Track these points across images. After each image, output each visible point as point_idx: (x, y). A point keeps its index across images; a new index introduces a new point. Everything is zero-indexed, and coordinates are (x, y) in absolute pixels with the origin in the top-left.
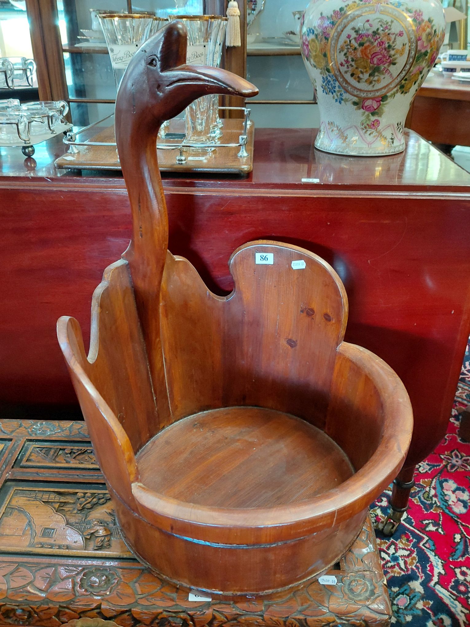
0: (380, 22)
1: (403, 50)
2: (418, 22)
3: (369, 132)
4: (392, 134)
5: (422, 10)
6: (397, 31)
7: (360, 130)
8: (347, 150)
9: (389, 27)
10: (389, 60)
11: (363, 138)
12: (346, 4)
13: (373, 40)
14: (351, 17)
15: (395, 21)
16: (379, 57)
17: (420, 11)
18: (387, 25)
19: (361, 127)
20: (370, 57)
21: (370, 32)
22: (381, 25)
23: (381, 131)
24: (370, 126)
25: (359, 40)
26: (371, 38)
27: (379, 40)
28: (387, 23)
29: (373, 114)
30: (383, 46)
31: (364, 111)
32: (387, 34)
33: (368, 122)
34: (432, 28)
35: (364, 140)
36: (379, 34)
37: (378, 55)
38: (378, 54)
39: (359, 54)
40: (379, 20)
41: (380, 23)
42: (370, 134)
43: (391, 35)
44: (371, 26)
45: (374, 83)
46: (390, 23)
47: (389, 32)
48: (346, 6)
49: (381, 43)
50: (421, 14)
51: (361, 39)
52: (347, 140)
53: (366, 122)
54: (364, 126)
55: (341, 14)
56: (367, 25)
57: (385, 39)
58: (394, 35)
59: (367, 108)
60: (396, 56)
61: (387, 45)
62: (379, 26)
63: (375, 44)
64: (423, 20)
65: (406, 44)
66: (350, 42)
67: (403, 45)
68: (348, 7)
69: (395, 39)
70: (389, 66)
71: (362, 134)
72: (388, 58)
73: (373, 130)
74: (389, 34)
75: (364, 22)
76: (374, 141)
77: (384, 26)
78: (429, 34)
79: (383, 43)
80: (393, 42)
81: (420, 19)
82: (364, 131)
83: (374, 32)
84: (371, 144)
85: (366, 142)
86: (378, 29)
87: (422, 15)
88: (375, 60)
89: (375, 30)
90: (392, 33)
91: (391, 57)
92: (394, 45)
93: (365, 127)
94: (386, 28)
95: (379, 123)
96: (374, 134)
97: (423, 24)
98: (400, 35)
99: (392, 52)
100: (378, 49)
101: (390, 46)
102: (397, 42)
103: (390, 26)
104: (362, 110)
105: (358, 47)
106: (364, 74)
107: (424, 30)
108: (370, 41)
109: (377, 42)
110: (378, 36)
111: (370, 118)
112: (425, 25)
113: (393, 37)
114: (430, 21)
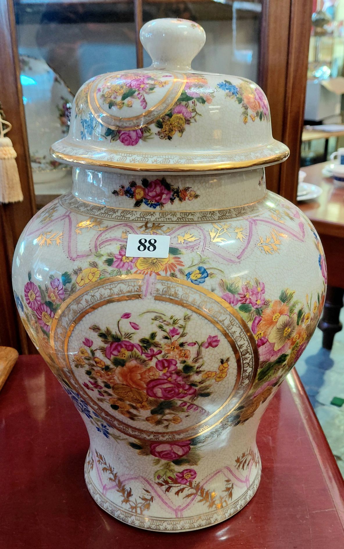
0: (156, 319)
1: (222, 371)
2: (253, 309)
3: (174, 490)
4: (228, 481)
5: (261, 281)
6: (203, 338)
7: (156, 487)
8: (133, 518)
9: (181, 331)
10: (191, 391)
11: (163, 500)
12: (76, 268)
13: (144, 356)
14: (87, 301)
15: (195, 316)
16: (165, 386)
17: (258, 283)
18: (176, 326)
19: (157, 481)
20: (145, 386)
21: (136, 340)
22: (161, 327)
23: (201, 485)
24: (176, 479)
25: (111, 353)
26: (139, 353)
27: (160, 357)
28: (175, 322)
29: (178, 462)
30: (172, 368)
31: (157, 458)
32: (177, 344)
33: (169, 474)
34: (291, 311)
35: (166, 503)
36: (156, 345)
37: (164, 383)
38: (162, 381)
39: (117, 379)
40: (153, 315)
41: (157, 323)
42: (177, 493)
43: (187, 347)
44: (135, 327)
45: (166, 423)
46: (181, 322)
47: (182, 340)
48: (76, 273)
49: (166, 363)
50: (259, 289)
51: (115, 353)
52: (131, 499)
53: (165, 473)
54: (162, 479)
55: (66, 290)
56: (126, 327)
57: (173, 355)
58: (197, 346)
59: (162, 455)
60: (207, 383)
61: (180, 366)
62: (156, 330)
63: (153, 363)
64: (266, 303)
65: (228, 360)
66: (93, 352)
67: (222, 362)
68: (80, 276)
69: (199, 353)
70: (193, 399)
71: (161, 493)
72: (187, 387)
73: (183, 486)
74: (182, 345)
75: (118, 317)
76: (188, 505)
77: (168, 328)
78: (286, 325)
79: (170, 362)
80: (196, 360)
81: (259, 302)
82: (164, 488)
83: (143, 341)
84: (182, 510)
85: (169, 507)
86: (153, 335)
87: (263, 290)
88: (159, 392)
89: (147, 336)
90: (190, 341)
91: (196, 386)
92: (197, 365)
93: (167, 482)
94: (174, 331)
95: (195, 473)
96: (186, 492)
97: (268, 311)
98: (210, 344)
99: (196, 378)
100: (161, 373)
101: (188, 368)
102: (205, 359)
103: (183, 327)
104: (151, 457)
105: (112, 366)
106: (140, 409)
107: (271, 323)
108: (137, 358)
109: (154, 360)
110: (156, 350)
111: (172, 468)
112: (274, 313)
113: (192, 351)
114: (285, 298)
